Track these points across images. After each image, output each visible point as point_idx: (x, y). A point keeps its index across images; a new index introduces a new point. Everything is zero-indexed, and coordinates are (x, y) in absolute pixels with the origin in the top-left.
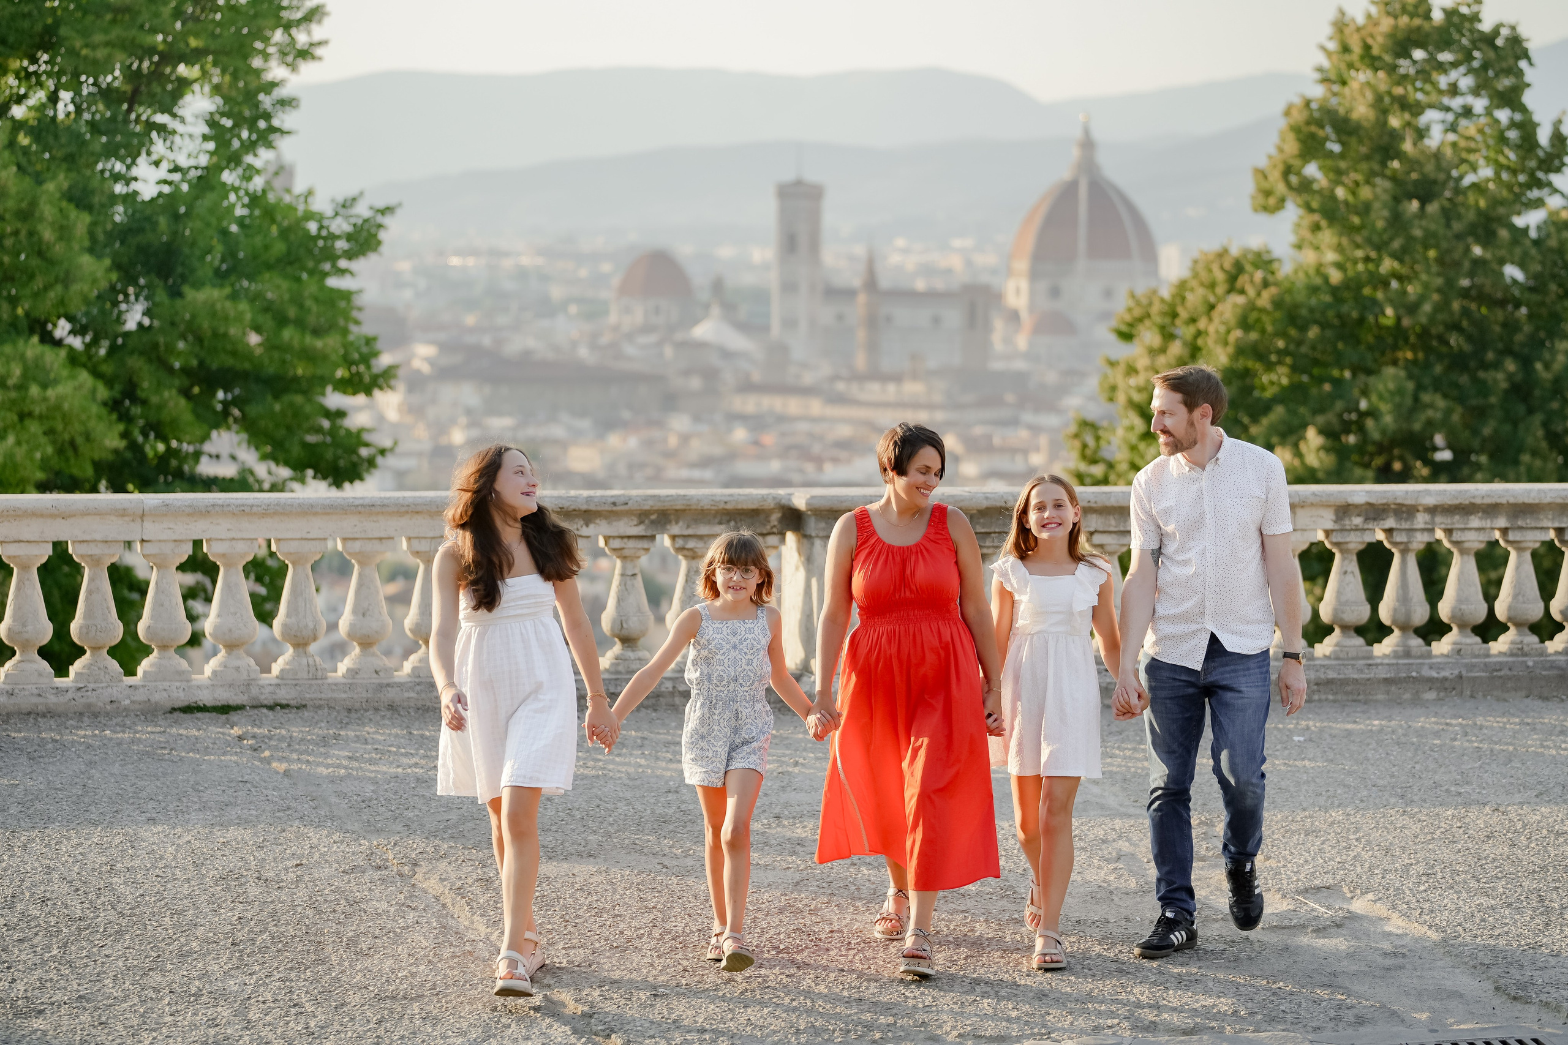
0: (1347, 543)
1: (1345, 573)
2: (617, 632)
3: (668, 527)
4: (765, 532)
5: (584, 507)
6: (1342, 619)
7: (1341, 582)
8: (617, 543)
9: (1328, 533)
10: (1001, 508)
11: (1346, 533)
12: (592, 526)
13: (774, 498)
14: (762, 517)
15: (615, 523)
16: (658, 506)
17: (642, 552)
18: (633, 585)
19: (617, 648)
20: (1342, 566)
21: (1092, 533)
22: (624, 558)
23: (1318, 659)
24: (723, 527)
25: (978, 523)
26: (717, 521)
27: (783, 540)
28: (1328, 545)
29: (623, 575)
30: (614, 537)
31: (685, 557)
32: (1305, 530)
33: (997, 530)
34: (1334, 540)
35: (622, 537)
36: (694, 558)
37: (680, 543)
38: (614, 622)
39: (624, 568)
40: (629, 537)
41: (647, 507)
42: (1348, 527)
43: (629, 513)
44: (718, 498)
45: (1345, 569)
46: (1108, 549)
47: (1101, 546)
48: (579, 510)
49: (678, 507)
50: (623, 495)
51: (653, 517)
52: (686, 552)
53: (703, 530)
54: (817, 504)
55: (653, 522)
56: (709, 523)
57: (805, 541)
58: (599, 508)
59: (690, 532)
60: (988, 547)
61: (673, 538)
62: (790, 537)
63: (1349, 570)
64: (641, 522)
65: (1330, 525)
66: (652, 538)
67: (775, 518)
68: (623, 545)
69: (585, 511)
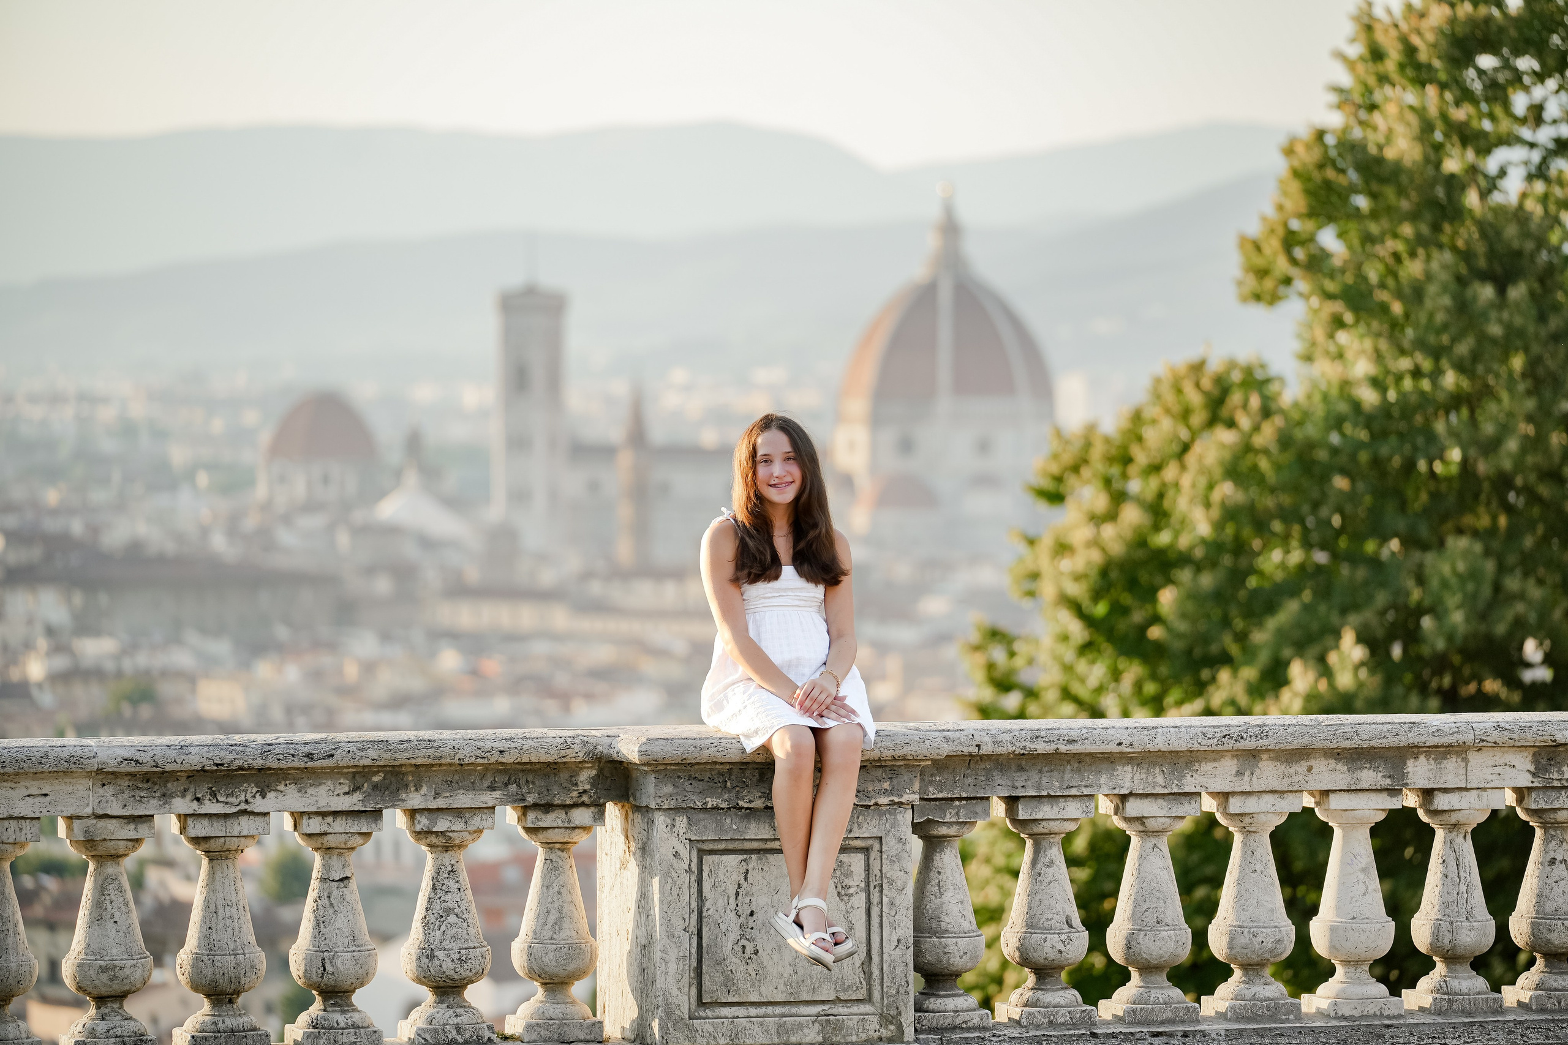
0: (1555, 810)
1: (1552, 862)
2: (315, 978)
3: (403, 796)
4: (568, 802)
5: (258, 763)
6: (1548, 941)
7: (1544, 878)
8: (314, 825)
9: (1521, 793)
10: (971, 755)
11: (1553, 794)
12: (271, 795)
13: (585, 743)
14: (564, 775)
15: (310, 791)
16: (386, 758)
17: (358, 840)
18: (343, 898)
19: (316, 1008)
20: (1546, 851)
21: (1124, 798)
22: (327, 850)
23: (1510, 1010)
24: (497, 794)
25: (931, 783)
26: (486, 784)
27: (600, 816)
28: (1522, 815)
29: (323, 880)
30: (310, 815)
31: (431, 846)
32: (1484, 789)
33: (964, 795)
34: (1533, 806)
35: (323, 814)
36: (446, 849)
37: (423, 822)
38: (309, 961)
39: (326, 867)
40: (335, 814)
41: (366, 762)
42: (1556, 784)
43: (335, 772)
44: (488, 745)
45: (1552, 855)
46: (1151, 824)
47: (1140, 819)
48: (250, 768)
49: (419, 761)
50: (325, 741)
51: (376, 779)
52: (433, 839)
53: (463, 800)
54: (659, 751)
55: (375, 787)
56: (473, 787)
57: (638, 817)
58: (283, 764)
59: (440, 803)
60: (949, 824)
61: (412, 813)
62: (613, 811)
63: (1559, 858)
64: (356, 788)
65: (1525, 781)
66: (377, 814)
67: (585, 777)
68: (325, 828)
69: (260, 770)
